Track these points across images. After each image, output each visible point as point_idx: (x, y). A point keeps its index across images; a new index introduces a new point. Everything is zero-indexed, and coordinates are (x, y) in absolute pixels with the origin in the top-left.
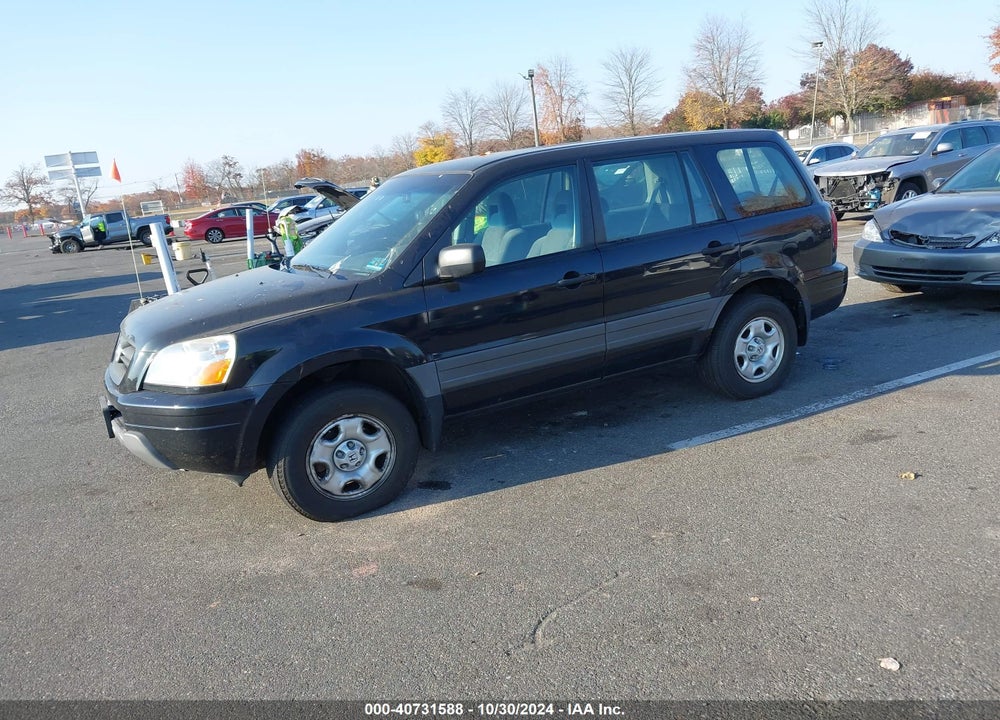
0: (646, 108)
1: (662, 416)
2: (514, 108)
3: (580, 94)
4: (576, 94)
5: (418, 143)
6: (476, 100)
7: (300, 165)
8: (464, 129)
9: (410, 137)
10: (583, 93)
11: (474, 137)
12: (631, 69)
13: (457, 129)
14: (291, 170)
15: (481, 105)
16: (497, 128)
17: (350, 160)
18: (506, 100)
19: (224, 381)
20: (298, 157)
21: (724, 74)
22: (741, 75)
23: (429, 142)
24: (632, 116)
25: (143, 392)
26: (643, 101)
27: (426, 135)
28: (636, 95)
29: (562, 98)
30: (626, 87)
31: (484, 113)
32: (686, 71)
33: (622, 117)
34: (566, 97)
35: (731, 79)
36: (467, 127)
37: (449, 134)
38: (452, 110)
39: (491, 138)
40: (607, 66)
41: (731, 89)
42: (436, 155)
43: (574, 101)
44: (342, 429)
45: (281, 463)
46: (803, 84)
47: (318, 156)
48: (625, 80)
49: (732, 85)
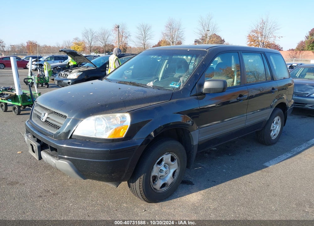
0: (149, 43)
1: (247, 151)
2: (106, 37)
3: (129, 36)
4: (127, 35)
5: (72, 44)
6: (94, 33)
7: (27, 45)
8: (89, 41)
9: (70, 42)
10: (129, 35)
11: (92, 44)
12: (145, 31)
13: (86, 41)
14: (24, 47)
15: (95, 34)
16: (100, 42)
17: (46, 46)
18: (104, 34)
19: (124, 136)
20: (27, 43)
21: (173, 36)
22: (178, 37)
23: (76, 44)
24: (144, 45)
25: (71, 140)
26: (148, 41)
27: (75, 41)
28: (146, 38)
29: (123, 36)
30: (144, 35)
31: (96, 37)
32: (163, 33)
33: (141, 45)
34: (124, 36)
35: (175, 38)
36: (90, 41)
37: (83, 42)
38: (86, 34)
39: (98, 45)
40: (138, 28)
41: (175, 41)
42: (78, 48)
43: (126, 37)
44: (164, 159)
45: (142, 177)
46: (195, 42)
47: (35, 44)
48: (143, 33)
49: (175, 40)
